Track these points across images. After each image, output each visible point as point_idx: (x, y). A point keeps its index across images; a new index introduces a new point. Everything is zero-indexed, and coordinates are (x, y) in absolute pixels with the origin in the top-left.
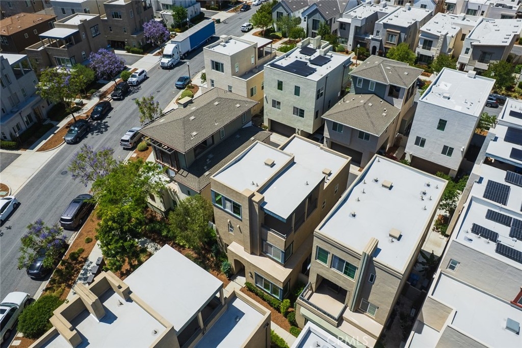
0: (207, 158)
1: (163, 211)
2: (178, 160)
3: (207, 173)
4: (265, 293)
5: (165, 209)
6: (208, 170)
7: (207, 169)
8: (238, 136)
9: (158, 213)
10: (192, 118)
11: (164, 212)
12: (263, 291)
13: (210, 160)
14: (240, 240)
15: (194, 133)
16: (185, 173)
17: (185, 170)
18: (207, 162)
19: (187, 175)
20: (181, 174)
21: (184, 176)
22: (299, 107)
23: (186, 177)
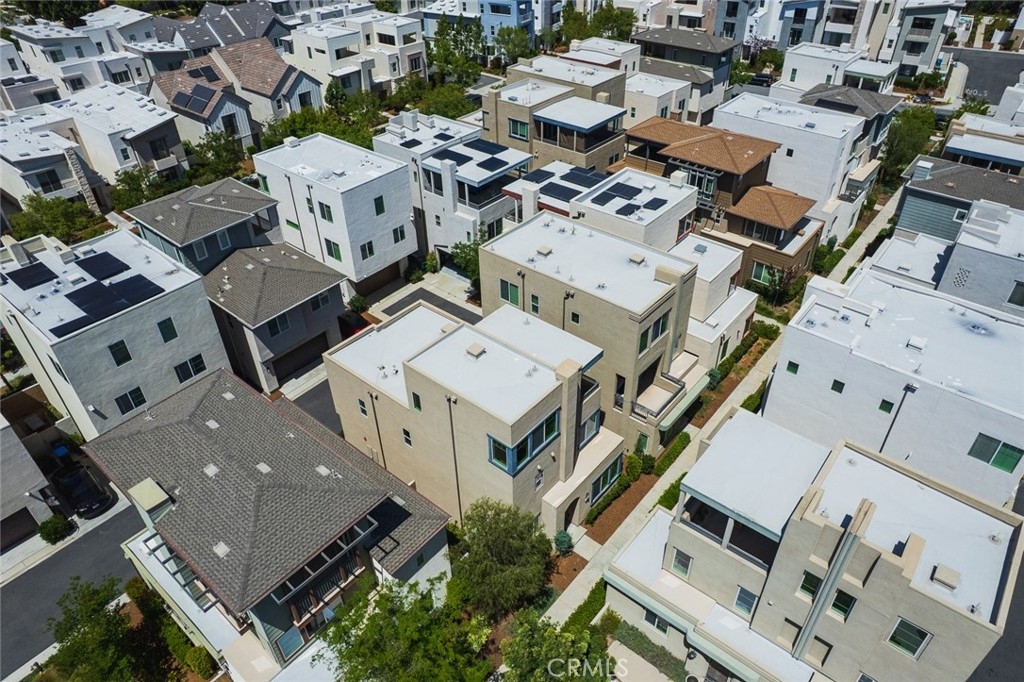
14: (552, 480)
17: (375, 544)
19: (395, 541)
20: (387, 554)
21: (395, 548)
22: (186, 358)
23: (398, 544)
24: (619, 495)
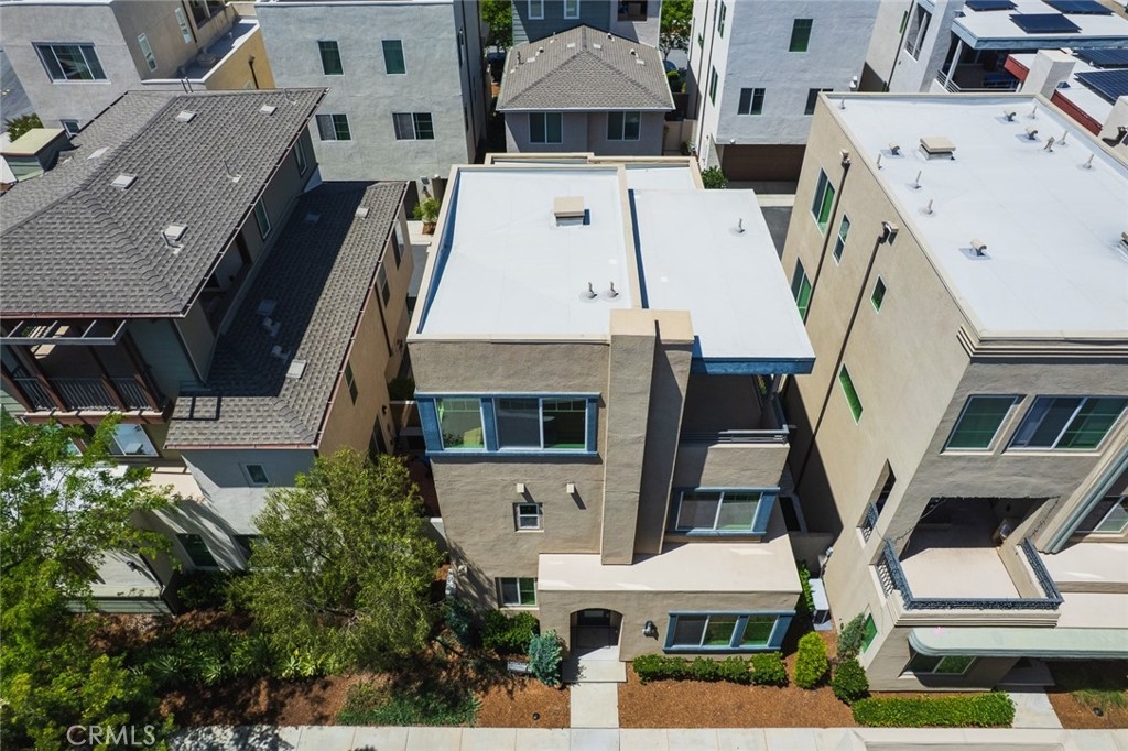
0: (263, 318)
1: (156, 593)
2: (148, 367)
3: (295, 369)
4: (715, 658)
5: (161, 584)
6: (293, 356)
7: (285, 357)
8: (313, 218)
9: (132, 615)
10: (123, 180)
11: (162, 598)
12: (705, 657)
13: (274, 317)
14: (574, 539)
15: (174, 231)
16: (206, 405)
17: (194, 395)
18: (268, 332)
19: (218, 411)
20: (191, 418)
21: (207, 420)
22: (411, 109)
23: (217, 418)
24: (746, 682)
